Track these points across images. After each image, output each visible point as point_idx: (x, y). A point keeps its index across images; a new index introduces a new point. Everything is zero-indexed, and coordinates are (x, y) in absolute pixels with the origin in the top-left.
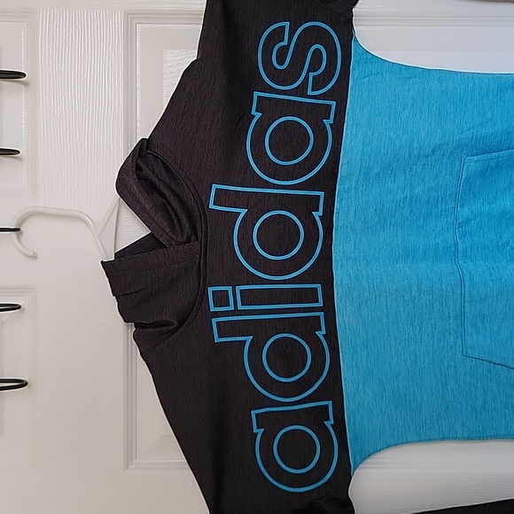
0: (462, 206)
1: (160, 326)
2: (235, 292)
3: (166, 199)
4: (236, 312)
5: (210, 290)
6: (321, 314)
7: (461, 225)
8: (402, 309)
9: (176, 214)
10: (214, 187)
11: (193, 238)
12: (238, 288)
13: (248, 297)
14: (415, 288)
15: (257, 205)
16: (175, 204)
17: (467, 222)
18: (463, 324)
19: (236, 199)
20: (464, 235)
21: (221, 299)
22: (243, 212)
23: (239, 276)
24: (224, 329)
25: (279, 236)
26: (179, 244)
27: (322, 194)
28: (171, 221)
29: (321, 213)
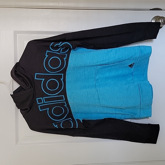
0: (97, 76)
1: (26, 110)
2: (43, 99)
3: (24, 78)
4: (44, 103)
5: (37, 99)
6: (65, 102)
7: (96, 80)
8: (84, 99)
9: (27, 81)
10: (36, 74)
11: (31, 87)
12: (44, 98)
13: (46, 100)
14: (86, 94)
15: (47, 78)
16: (26, 79)
17: (98, 80)
18: (99, 100)
19: (41, 77)
20: (97, 82)
21: (40, 101)
22: (44, 80)
23: (44, 95)
24: (42, 108)
25: (53, 85)
26: (28, 89)
27: (63, 74)
28: (25, 83)
29: (63, 79)
